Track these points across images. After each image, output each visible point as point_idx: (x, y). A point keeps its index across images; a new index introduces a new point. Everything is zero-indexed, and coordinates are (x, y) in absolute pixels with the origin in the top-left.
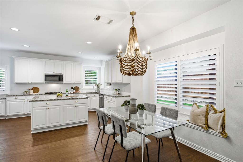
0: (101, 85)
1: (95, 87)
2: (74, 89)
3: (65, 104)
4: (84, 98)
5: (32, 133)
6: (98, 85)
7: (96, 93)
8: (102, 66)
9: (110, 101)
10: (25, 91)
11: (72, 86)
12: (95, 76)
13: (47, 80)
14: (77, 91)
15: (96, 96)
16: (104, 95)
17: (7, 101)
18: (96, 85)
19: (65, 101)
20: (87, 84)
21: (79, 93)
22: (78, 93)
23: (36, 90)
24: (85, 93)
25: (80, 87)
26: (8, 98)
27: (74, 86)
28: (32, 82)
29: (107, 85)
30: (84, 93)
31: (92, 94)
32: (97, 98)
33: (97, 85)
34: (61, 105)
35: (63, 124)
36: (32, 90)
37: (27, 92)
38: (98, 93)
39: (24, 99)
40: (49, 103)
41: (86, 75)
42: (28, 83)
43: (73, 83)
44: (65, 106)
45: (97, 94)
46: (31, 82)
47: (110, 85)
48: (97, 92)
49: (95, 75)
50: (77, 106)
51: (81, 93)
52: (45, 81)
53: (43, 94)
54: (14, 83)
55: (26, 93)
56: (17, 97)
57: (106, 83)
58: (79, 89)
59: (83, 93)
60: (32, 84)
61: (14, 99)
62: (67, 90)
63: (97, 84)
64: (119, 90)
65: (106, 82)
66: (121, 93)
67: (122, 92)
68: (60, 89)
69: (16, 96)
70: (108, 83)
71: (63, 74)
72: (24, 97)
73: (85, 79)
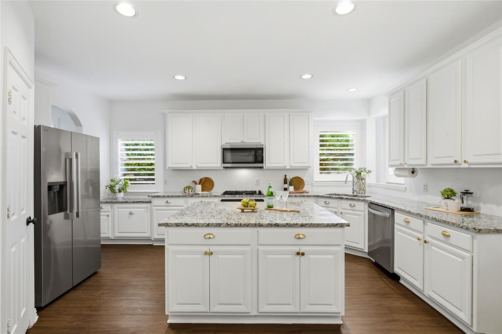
0: (369, 172)
1: (350, 178)
2: (290, 185)
3: (260, 243)
4: (328, 226)
5: (169, 321)
6: (359, 174)
7: (353, 198)
8: (369, 114)
9: (428, 239)
10: (187, 187)
11: (285, 176)
12: (347, 146)
13: (227, 161)
14: (299, 188)
15: (356, 208)
16: (393, 210)
17: (154, 208)
18: (353, 172)
19: (261, 230)
20: (324, 169)
21: (304, 196)
22: (301, 196)
23: (207, 184)
24: (322, 197)
25: (305, 179)
26: (155, 201)
27: (290, 177)
28: (199, 166)
29: (398, 173)
30: (318, 196)
31: (343, 201)
32: (359, 215)
33: (356, 172)
34: (249, 245)
35: (255, 313)
36: (199, 184)
37: (189, 187)
38: (363, 200)
39: (183, 206)
40: (211, 236)
41: (321, 146)
42: (191, 167)
43: (288, 167)
44: (261, 248)
45: (363, 203)
46: (197, 167)
47: (413, 173)
48: (355, 194)
49: (347, 143)
50: (303, 254)
51: (310, 196)
52: (224, 163)
53: (218, 195)
54: (167, 168)
55: (187, 189)
56: (169, 200)
57: (391, 166)
58: (304, 183)
59: (315, 196)
60: (199, 170)
61: (165, 204)
62: (271, 190)
63: (357, 170)
64: (467, 193)
65: (398, 163)
66: (479, 208)
67: (481, 205)
68: (258, 182)
69: (168, 196)
70: (406, 166)
71: (263, 143)
72: (181, 201)
73: (318, 158)
